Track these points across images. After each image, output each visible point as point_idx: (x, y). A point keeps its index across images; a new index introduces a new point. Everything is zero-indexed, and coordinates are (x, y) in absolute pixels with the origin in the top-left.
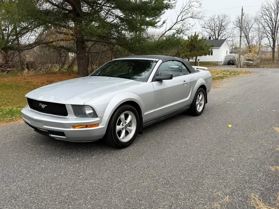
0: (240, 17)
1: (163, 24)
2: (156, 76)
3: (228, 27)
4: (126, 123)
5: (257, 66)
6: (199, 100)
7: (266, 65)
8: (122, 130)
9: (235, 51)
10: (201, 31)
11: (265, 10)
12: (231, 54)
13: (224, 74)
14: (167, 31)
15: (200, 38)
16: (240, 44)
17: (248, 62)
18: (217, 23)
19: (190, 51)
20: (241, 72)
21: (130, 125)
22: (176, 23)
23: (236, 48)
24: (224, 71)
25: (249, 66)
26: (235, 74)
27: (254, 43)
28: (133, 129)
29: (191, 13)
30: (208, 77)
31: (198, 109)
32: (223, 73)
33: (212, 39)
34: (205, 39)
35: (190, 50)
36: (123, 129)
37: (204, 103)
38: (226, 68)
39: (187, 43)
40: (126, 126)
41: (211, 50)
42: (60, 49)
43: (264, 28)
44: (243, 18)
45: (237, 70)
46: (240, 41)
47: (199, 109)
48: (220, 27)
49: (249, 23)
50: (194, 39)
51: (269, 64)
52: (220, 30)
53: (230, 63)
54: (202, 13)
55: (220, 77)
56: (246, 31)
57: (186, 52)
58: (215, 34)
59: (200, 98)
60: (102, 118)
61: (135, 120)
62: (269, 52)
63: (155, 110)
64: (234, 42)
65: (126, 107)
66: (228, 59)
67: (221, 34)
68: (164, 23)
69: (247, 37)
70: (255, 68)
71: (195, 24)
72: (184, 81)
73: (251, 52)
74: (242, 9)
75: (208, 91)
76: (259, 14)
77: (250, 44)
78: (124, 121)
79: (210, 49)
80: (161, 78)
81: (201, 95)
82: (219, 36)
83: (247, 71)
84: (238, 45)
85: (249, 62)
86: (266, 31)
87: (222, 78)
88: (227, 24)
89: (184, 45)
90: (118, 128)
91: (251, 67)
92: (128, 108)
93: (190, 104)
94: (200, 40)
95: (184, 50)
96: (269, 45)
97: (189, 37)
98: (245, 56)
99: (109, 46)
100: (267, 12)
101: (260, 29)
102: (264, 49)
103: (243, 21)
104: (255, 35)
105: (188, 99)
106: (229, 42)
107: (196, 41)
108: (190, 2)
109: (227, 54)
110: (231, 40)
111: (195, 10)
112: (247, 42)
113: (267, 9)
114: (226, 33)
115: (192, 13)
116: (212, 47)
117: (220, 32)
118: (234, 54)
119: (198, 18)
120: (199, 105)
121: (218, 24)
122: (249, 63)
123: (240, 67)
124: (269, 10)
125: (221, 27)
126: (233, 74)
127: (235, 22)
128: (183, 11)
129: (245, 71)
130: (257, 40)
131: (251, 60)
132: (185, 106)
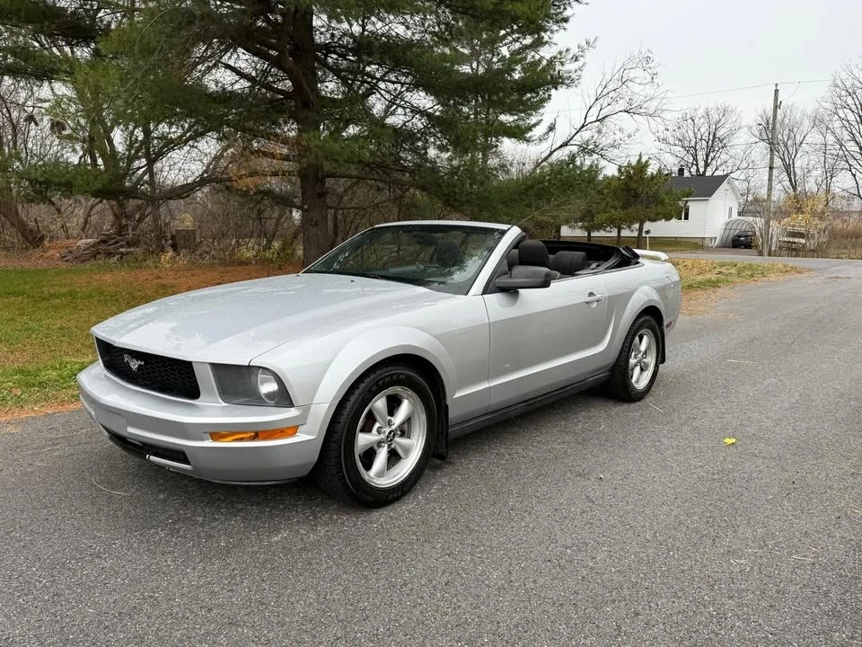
0: (770, 114)
1: (547, 133)
2: (498, 277)
3: (734, 141)
4: (390, 423)
5: (818, 252)
6: (640, 352)
7: (846, 248)
8: (375, 447)
9: (752, 208)
10: (655, 151)
11: (844, 93)
12: (741, 217)
13: (720, 273)
14: (555, 151)
15: (652, 169)
16: (770, 189)
17: (791, 240)
18: (703, 130)
19: (624, 207)
20: (771, 269)
21: (404, 431)
22: (583, 126)
23: (756, 200)
24: (722, 265)
25: (794, 251)
26: (753, 273)
27: (811, 186)
28: (415, 446)
29: (627, 99)
30: (667, 281)
31: (634, 380)
32: (718, 270)
33: (686, 174)
34: (667, 175)
35: (624, 204)
36: (379, 444)
37: (656, 363)
38: (726, 256)
39: (616, 184)
40: (392, 434)
41: (685, 205)
42: (259, 197)
43: (841, 145)
44: (779, 117)
45: (758, 261)
46: (770, 179)
47: (637, 382)
48: (710, 142)
49: (795, 130)
50: (634, 174)
51: (854, 246)
52: (710, 149)
53: (740, 242)
54: (658, 101)
55: (709, 281)
56: (786, 153)
57: (613, 211)
58: (695, 159)
59: (643, 347)
60: (306, 408)
61: (424, 417)
62: (853, 212)
63: (492, 385)
64: (752, 184)
65: (392, 375)
66: (732, 232)
67: (714, 162)
68: (552, 128)
69: (788, 169)
70: (813, 257)
71: (637, 130)
72: (591, 294)
73: (802, 213)
74: (777, 91)
75: (668, 325)
76: (825, 105)
77: (799, 189)
78: (383, 419)
79: (680, 203)
80: (514, 283)
81: (645, 339)
82: (707, 165)
83: (791, 265)
84: (763, 193)
85: (796, 240)
86: (846, 153)
87: (715, 284)
88: (732, 133)
89: (606, 191)
90: (363, 440)
91: (801, 253)
92: (401, 376)
93: (608, 365)
94: (653, 177)
95: (607, 204)
96: (856, 193)
97: (620, 166)
98: (782, 223)
99: (392, 190)
100: (850, 101)
101: (829, 147)
102: (839, 204)
103: (778, 126)
104: (813, 163)
105: (601, 349)
106: (737, 183)
107: (642, 179)
108: (622, 70)
109: (730, 216)
110: (742, 177)
111: (638, 91)
112: (789, 183)
113: (850, 90)
114: (728, 157)
115: (630, 99)
116: (688, 197)
117: (712, 155)
118: (751, 218)
119: (647, 114)
120: (637, 370)
121: (707, 134)
122: (794, 243)
123: (770, 255)
124: (855, 93)
125: (713, 141)
126: (749, 273)
127: (754, 128)
128: (604, 93)
129: (785, 266)
130: (820, 179)
131: (801, 235)
132: (593, 372)
